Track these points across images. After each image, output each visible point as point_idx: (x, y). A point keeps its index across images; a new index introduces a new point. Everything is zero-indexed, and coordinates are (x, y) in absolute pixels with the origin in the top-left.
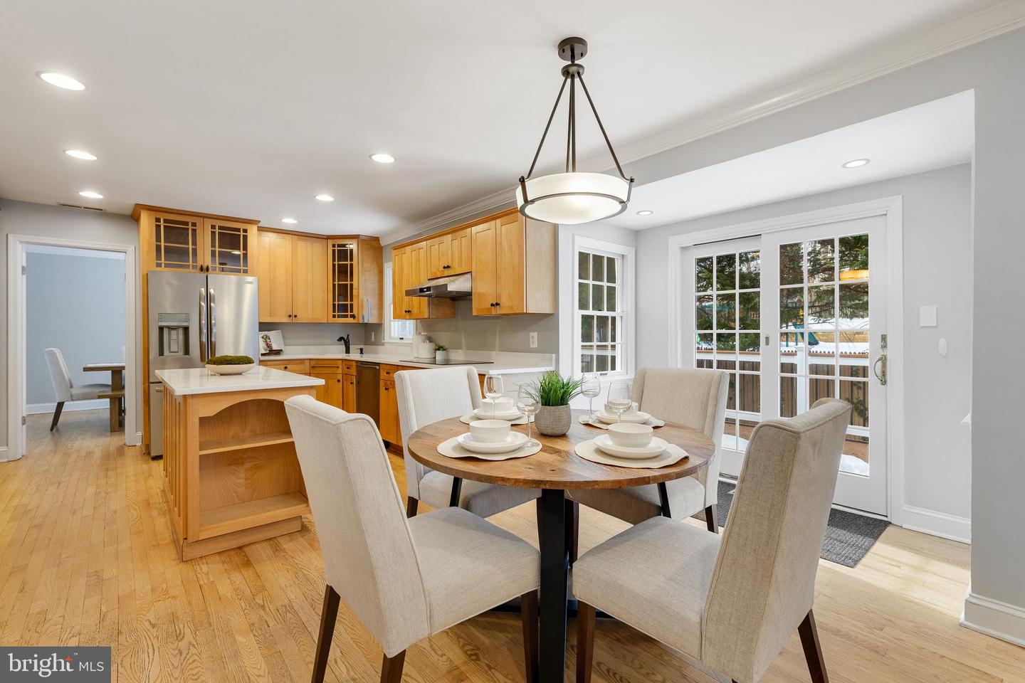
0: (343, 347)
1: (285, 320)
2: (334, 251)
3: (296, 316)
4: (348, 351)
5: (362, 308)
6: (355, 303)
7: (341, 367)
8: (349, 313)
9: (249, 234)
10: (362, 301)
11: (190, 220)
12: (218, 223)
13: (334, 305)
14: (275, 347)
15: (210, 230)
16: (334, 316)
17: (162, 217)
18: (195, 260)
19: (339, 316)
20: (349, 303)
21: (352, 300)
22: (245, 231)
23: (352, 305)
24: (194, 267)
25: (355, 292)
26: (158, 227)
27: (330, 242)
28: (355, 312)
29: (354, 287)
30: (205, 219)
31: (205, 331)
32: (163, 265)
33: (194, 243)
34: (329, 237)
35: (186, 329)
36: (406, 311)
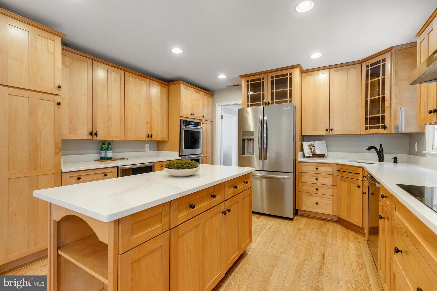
0: (377, 156)
1: (323, 133)
2: (367, 71)
3: (332, 130)
4: (381, 159)
5: (395, 118)
6: (387, 115)
7: (361, 174)
8: (380, 125)
9: (292, 76)
10: (395, 111)
11: (261, 77)
12: (275, 74)
13: (366, 119)
14: (318, 152)
15: (270, 80)
16: (366, 128)
17: (250, 79)
18: (263, 100)
19: (371, 128)
20: (380, 115)
21: (383, 112)
22: (291, 74)
23: (383, 117)
24: (263, 104)
25: (387, 103)
27: (364, 65)
28: (387, 123)
29: (386, 98)
30: (268, 73)
31: (260, 141)
32: (250, 105)
33: (263, 90)
34: (363, 61)
35: (253, 140)
36: (430, 112)
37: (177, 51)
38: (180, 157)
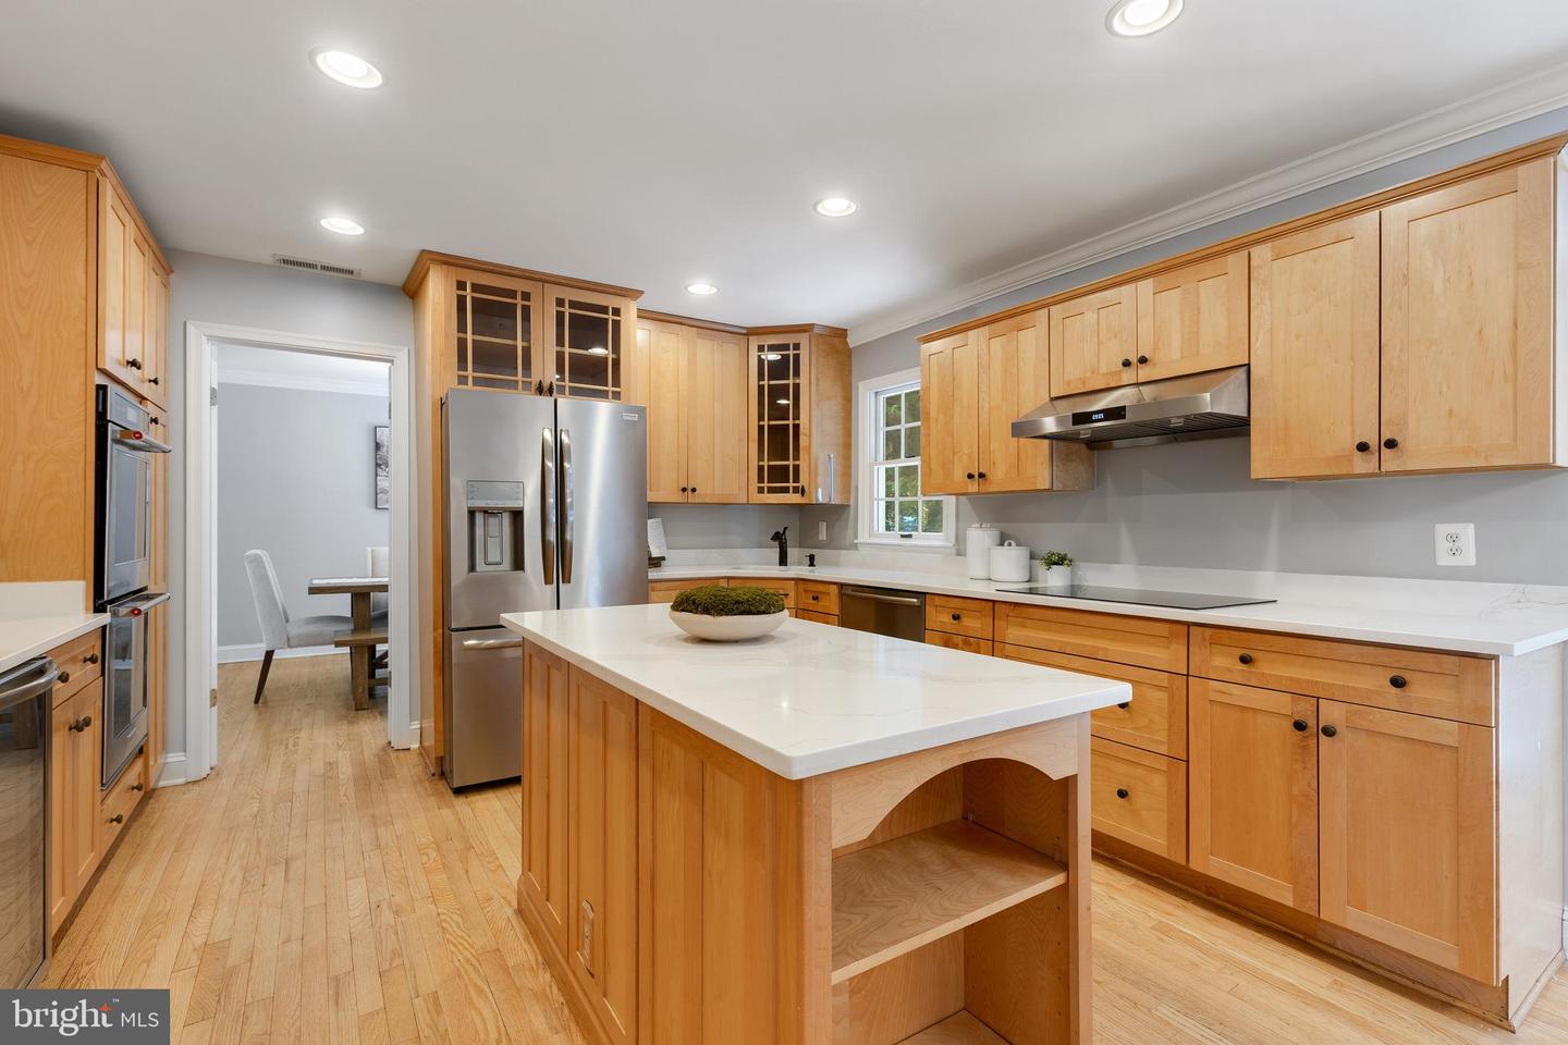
0: (775, 553)
1: (677, 497)
2: (760, 360)
3: (694, 490)
4: (783, 561)
5: (816, 474)
6: (803, 463)
7: (792, 594)
8: (792, 484)
9: (622, 318)
10: (817, 459)
11: (519, 286)
12: (570, 295)
13: (761, 469)
14: (655, 553)
15: (552, 309)
16: (761, 490)
17: (471, 278)
18: (527, 372)
19: (771, 490)
20: (791, 463)
21: (797, 457)
22: (617, 312)
23: (796, 468)
24: (527, 386)
25: (802, 440)
26: (461, 301)
27: (754, 342)
28: (803, 481)
29: (801, 430)
30: (546, 285)
31: (552, 518)
32: (470, 380)
33: (526, 338)
34: (751, 331)
35: (517, 515)
36: (970, 476)
38: (99, 608)
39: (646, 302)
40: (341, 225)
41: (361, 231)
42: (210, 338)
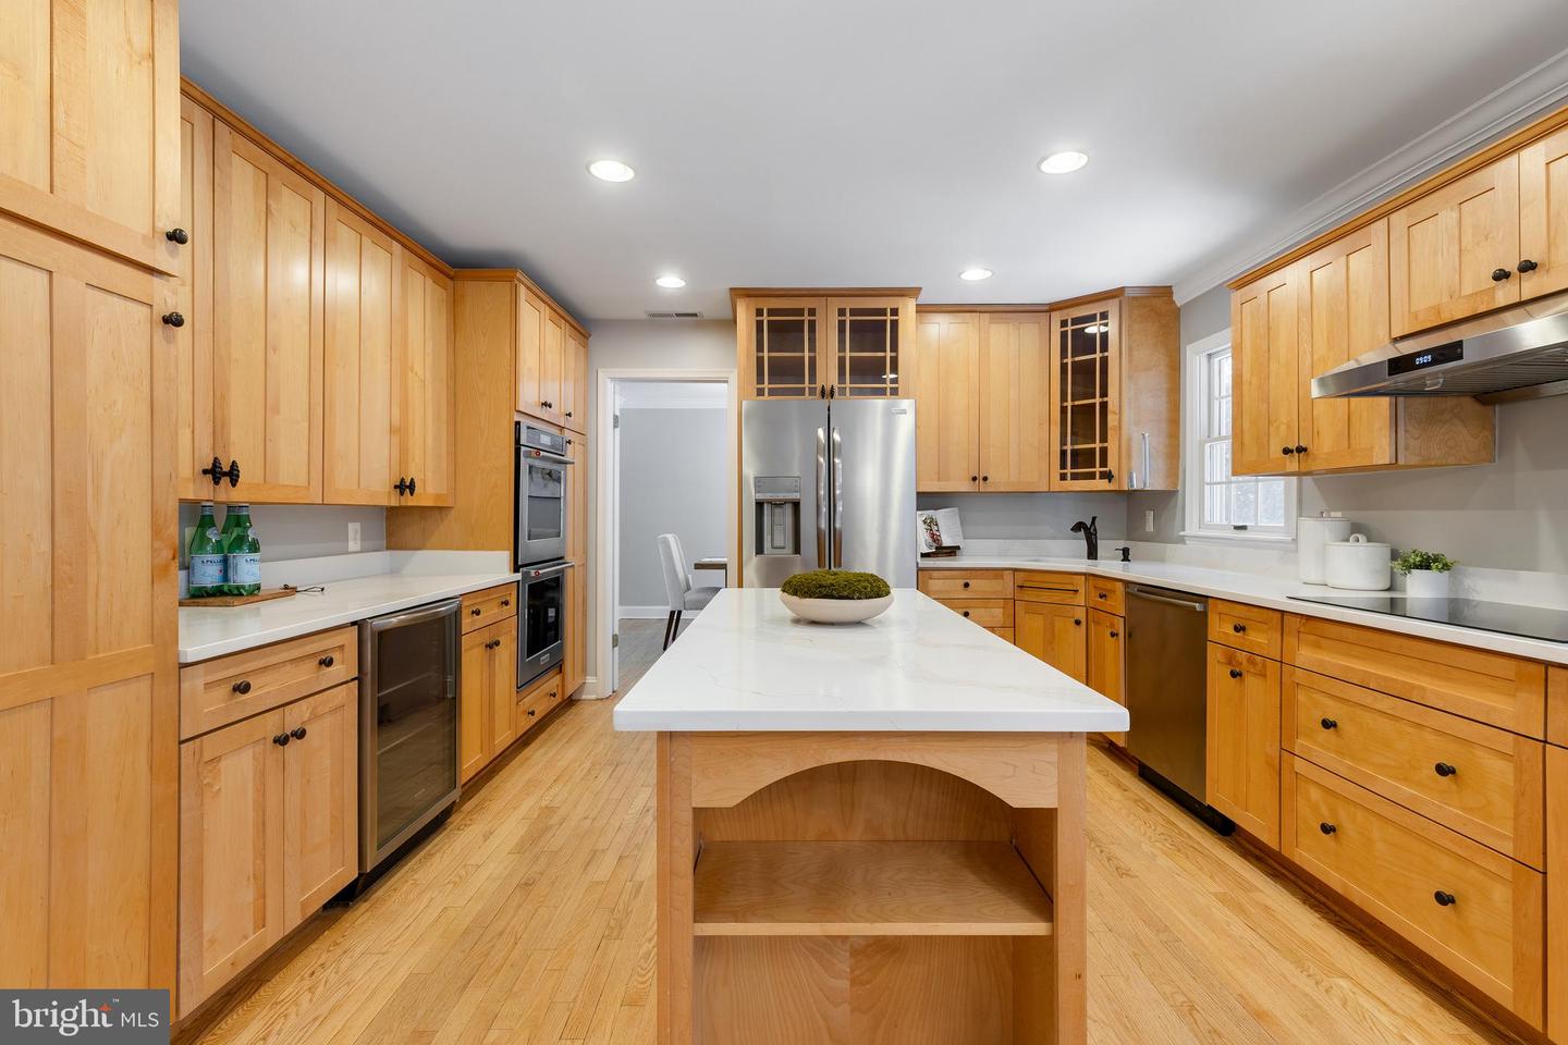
0: (1083, 545)
1: (964, 486)
2: (1064, 335)
3: (985, 479)
4: (1092, 553)
5: (1129, 456)
6: (1112, 445)
7: (1082, 591)
8: (1098, 469)
9: (900, 318)
10: (1130, 440)
11: (805, 304)
12: (849, 303)
13: (1063, 453)
14: (947, 541)
15: (834, 319)
16: (1063, 477)
17: (767, 304)
18: (813, 379)
19: (1075, 477)
20: (1097, 445)
21: (1104, 439)
22: (895, 312)
23: (1104, 451)
24: (812, 391)
25: (1112, 420)
26: (759, 325)
27: (1057, 318)
28: (1112, 465)
29: (1110, 407)
30: (829, 298)
31: (824, 509)
32: (766, 391)
33: (812, 349)
34: (1053, 308)
35: (796, 505)
36: (1286, 451)
37: (611, 171)
38: (516, 570)
39: (924, 298)
40: (670, 282)
41: (683, 284)
42: (613, 379)
